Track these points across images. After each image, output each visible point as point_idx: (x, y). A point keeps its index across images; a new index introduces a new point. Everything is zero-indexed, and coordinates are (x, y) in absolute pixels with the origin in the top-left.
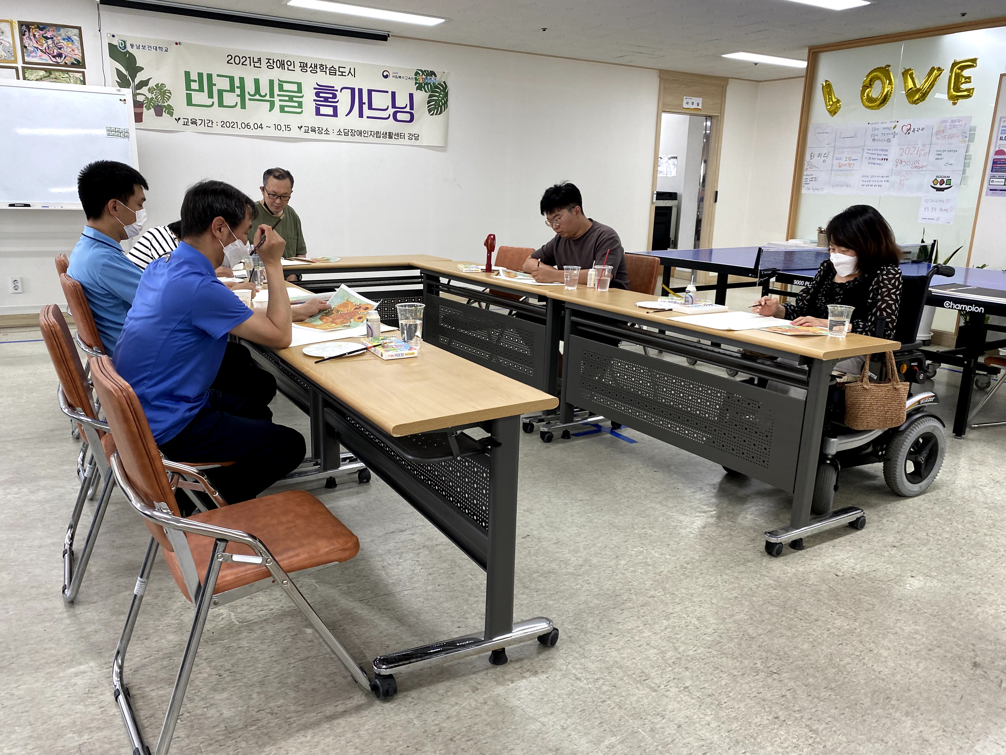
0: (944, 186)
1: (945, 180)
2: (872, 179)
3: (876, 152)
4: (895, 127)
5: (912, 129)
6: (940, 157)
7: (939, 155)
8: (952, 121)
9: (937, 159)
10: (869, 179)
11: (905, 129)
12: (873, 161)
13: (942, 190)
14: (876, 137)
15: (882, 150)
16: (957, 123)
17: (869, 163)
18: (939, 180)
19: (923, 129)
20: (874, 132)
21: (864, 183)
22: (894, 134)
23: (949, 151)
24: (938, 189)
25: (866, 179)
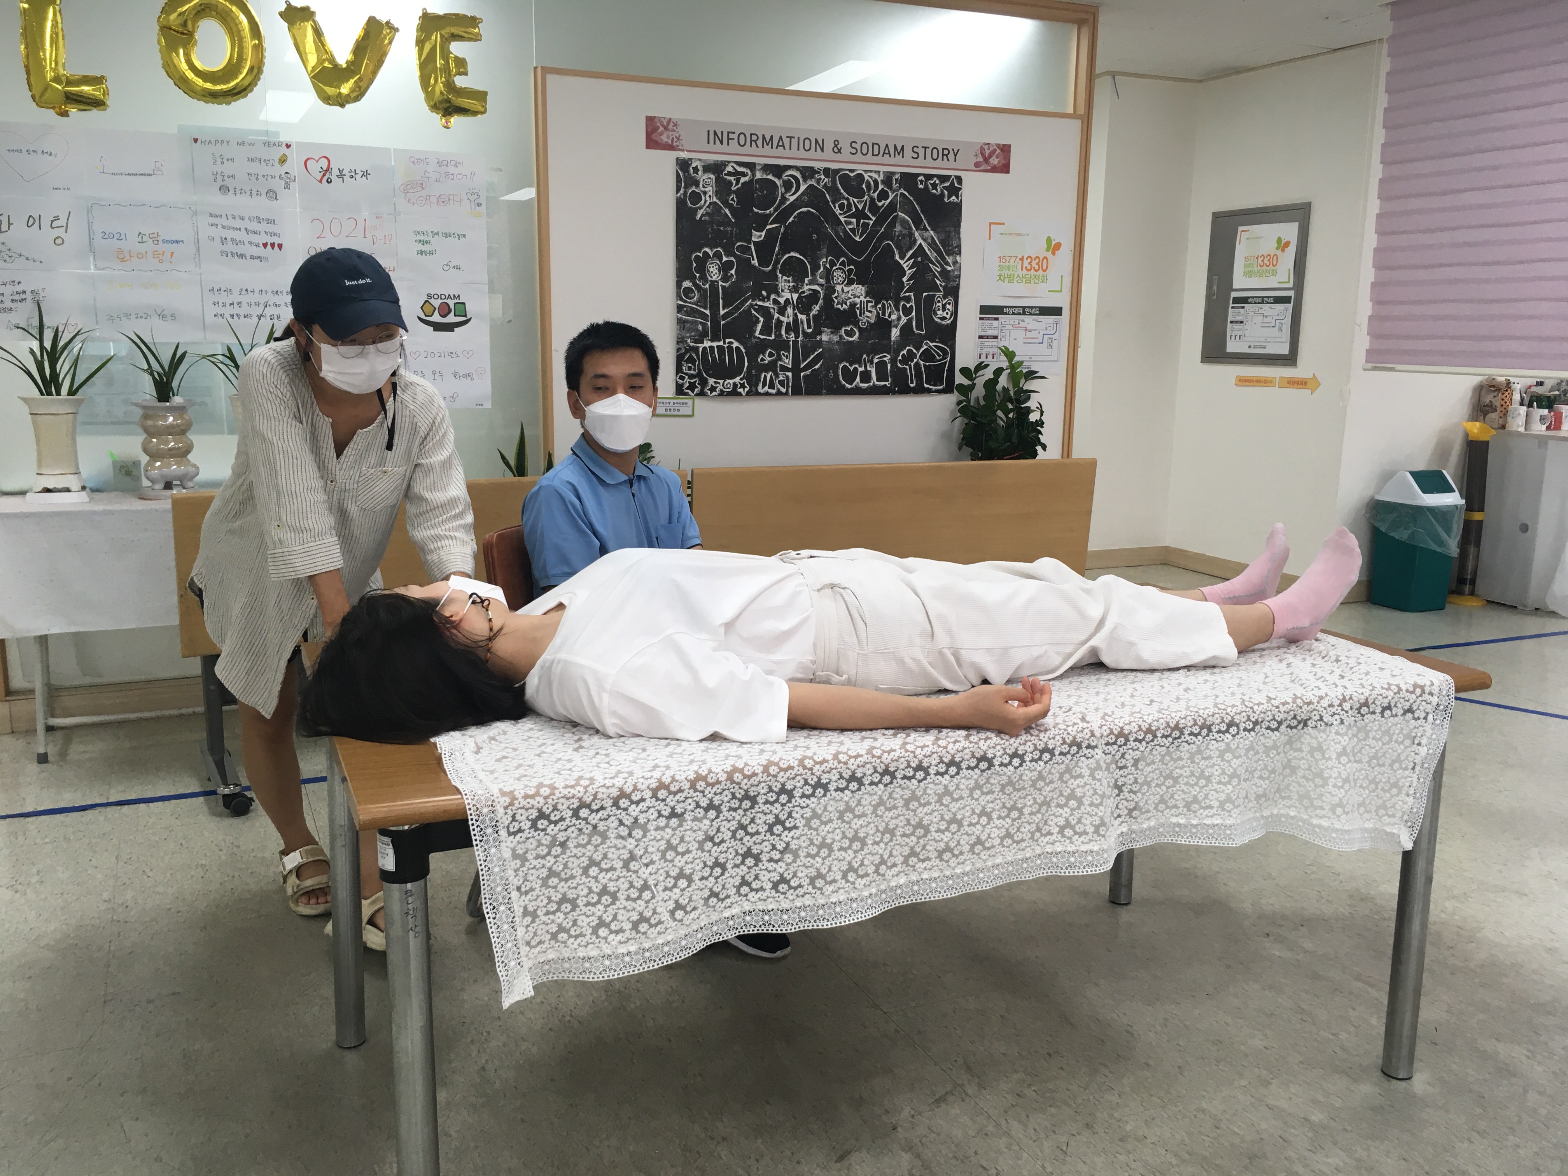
0: (451, 319)
1: (451, 303)
2: (244, 299)
3: (238, 223)
4: (283, 160)
5: (335, 172)
6: (426, 248)
7: (424, 242)
8: (440, 163)
9: (421, 252)
10: (236, 298)
11: (315, 168)
12: (240, 249)
13: (449, 327)
14: (229, 182)
15: (259, 220)
16: (451, 169)
17: (225, 253)
18: (436, 303)
19: (365, 174)
20: (219, 168)
21: (220, 310)
22: (288, 180)
23: (447, 235)
24: (438, 327)
25: (222, 298)
